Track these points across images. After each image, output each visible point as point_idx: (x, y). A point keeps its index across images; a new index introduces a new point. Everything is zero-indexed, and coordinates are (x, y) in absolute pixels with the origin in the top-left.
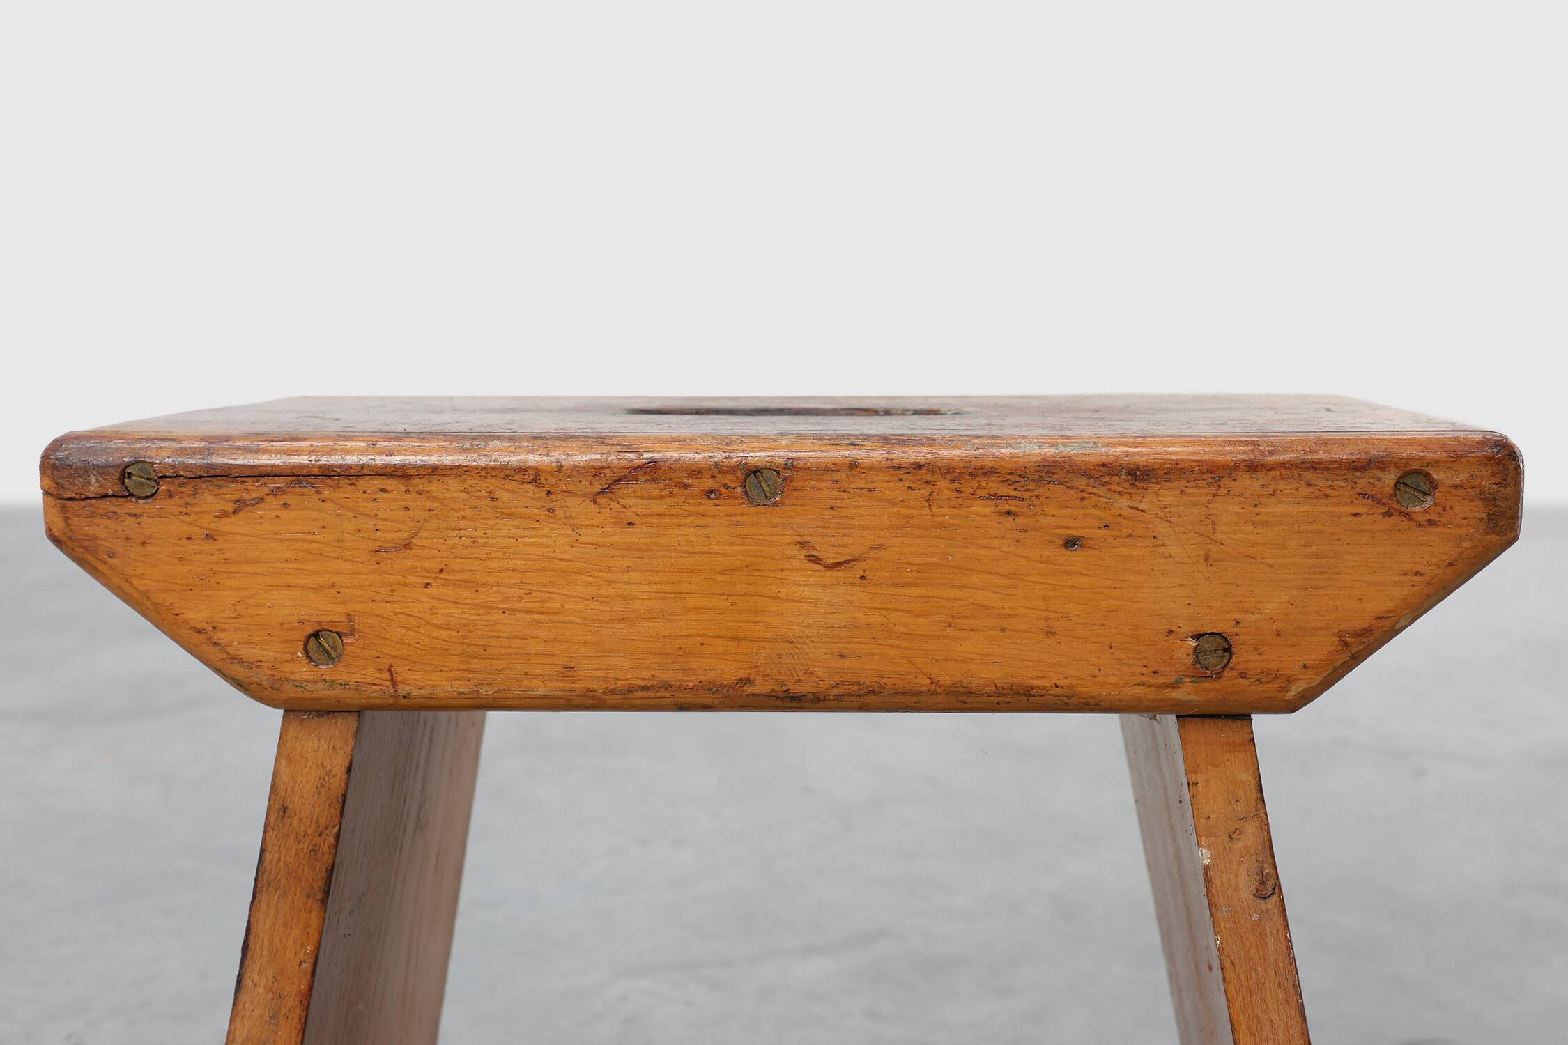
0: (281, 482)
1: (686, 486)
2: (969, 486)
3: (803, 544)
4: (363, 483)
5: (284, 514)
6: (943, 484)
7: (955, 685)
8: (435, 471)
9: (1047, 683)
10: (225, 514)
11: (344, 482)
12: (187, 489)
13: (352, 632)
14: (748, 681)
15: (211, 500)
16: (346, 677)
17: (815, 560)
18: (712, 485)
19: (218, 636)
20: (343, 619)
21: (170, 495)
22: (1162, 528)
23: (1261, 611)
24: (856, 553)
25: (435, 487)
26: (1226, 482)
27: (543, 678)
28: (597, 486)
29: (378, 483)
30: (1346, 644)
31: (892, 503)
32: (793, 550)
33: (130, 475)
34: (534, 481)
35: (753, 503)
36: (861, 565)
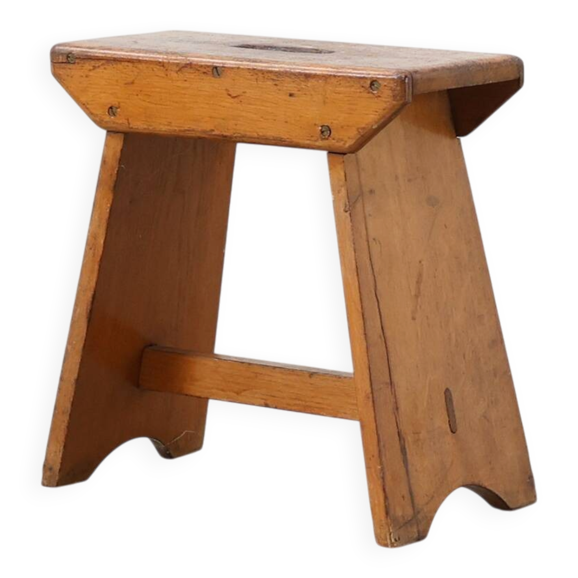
0: (104, 62)
1: (199, 70)
2: (266, 76)
3: (227, 90)
4: (123, 63)
5: (105, 71)
6: (260, 74)
7: (264, 136)
8: (139, 61)
9: (285, 137)
10: (90, 70)
11: (118, 63)
12: (82, 62)
13: (119, 107)
14: (213, 130)
15: (88, 66)
16: (117, 121)
17: (230, 95)
18: (205, 71)
19: (88, 106)
20: (117, 103)
21: (78, 63)
22: (313, 93)
23: (338, 120)
24: (238, 93)
25: (140, 66)
26: (328, 80)
27: (165, 125)
28: (177, 69)
29: (126, 64)
30: (359, 132)
31: (248, 79)
32: (225, 92)
33: (69, 57)
34: (163, 66)
35: (214, 77)
36: (241, 97)
